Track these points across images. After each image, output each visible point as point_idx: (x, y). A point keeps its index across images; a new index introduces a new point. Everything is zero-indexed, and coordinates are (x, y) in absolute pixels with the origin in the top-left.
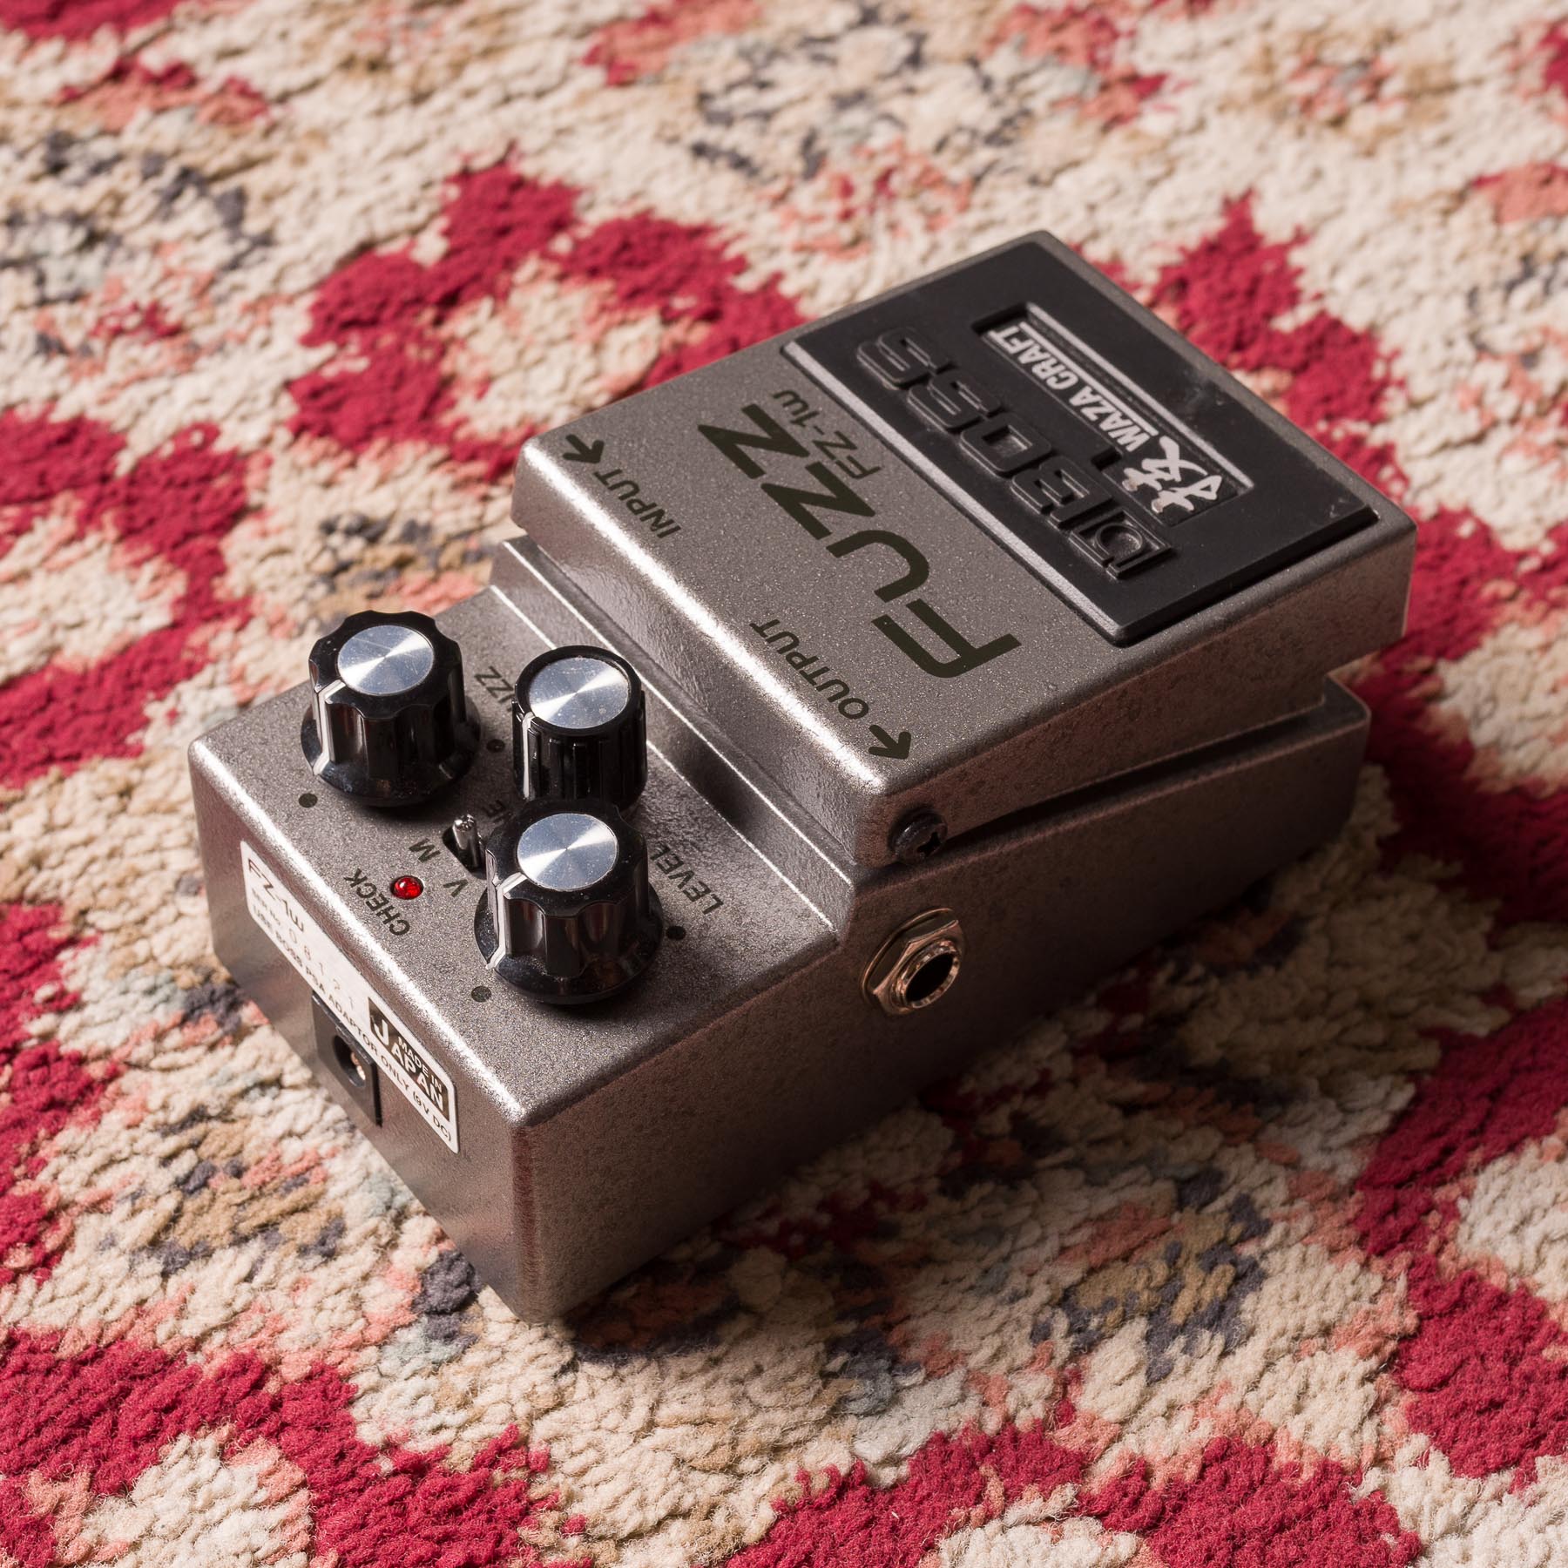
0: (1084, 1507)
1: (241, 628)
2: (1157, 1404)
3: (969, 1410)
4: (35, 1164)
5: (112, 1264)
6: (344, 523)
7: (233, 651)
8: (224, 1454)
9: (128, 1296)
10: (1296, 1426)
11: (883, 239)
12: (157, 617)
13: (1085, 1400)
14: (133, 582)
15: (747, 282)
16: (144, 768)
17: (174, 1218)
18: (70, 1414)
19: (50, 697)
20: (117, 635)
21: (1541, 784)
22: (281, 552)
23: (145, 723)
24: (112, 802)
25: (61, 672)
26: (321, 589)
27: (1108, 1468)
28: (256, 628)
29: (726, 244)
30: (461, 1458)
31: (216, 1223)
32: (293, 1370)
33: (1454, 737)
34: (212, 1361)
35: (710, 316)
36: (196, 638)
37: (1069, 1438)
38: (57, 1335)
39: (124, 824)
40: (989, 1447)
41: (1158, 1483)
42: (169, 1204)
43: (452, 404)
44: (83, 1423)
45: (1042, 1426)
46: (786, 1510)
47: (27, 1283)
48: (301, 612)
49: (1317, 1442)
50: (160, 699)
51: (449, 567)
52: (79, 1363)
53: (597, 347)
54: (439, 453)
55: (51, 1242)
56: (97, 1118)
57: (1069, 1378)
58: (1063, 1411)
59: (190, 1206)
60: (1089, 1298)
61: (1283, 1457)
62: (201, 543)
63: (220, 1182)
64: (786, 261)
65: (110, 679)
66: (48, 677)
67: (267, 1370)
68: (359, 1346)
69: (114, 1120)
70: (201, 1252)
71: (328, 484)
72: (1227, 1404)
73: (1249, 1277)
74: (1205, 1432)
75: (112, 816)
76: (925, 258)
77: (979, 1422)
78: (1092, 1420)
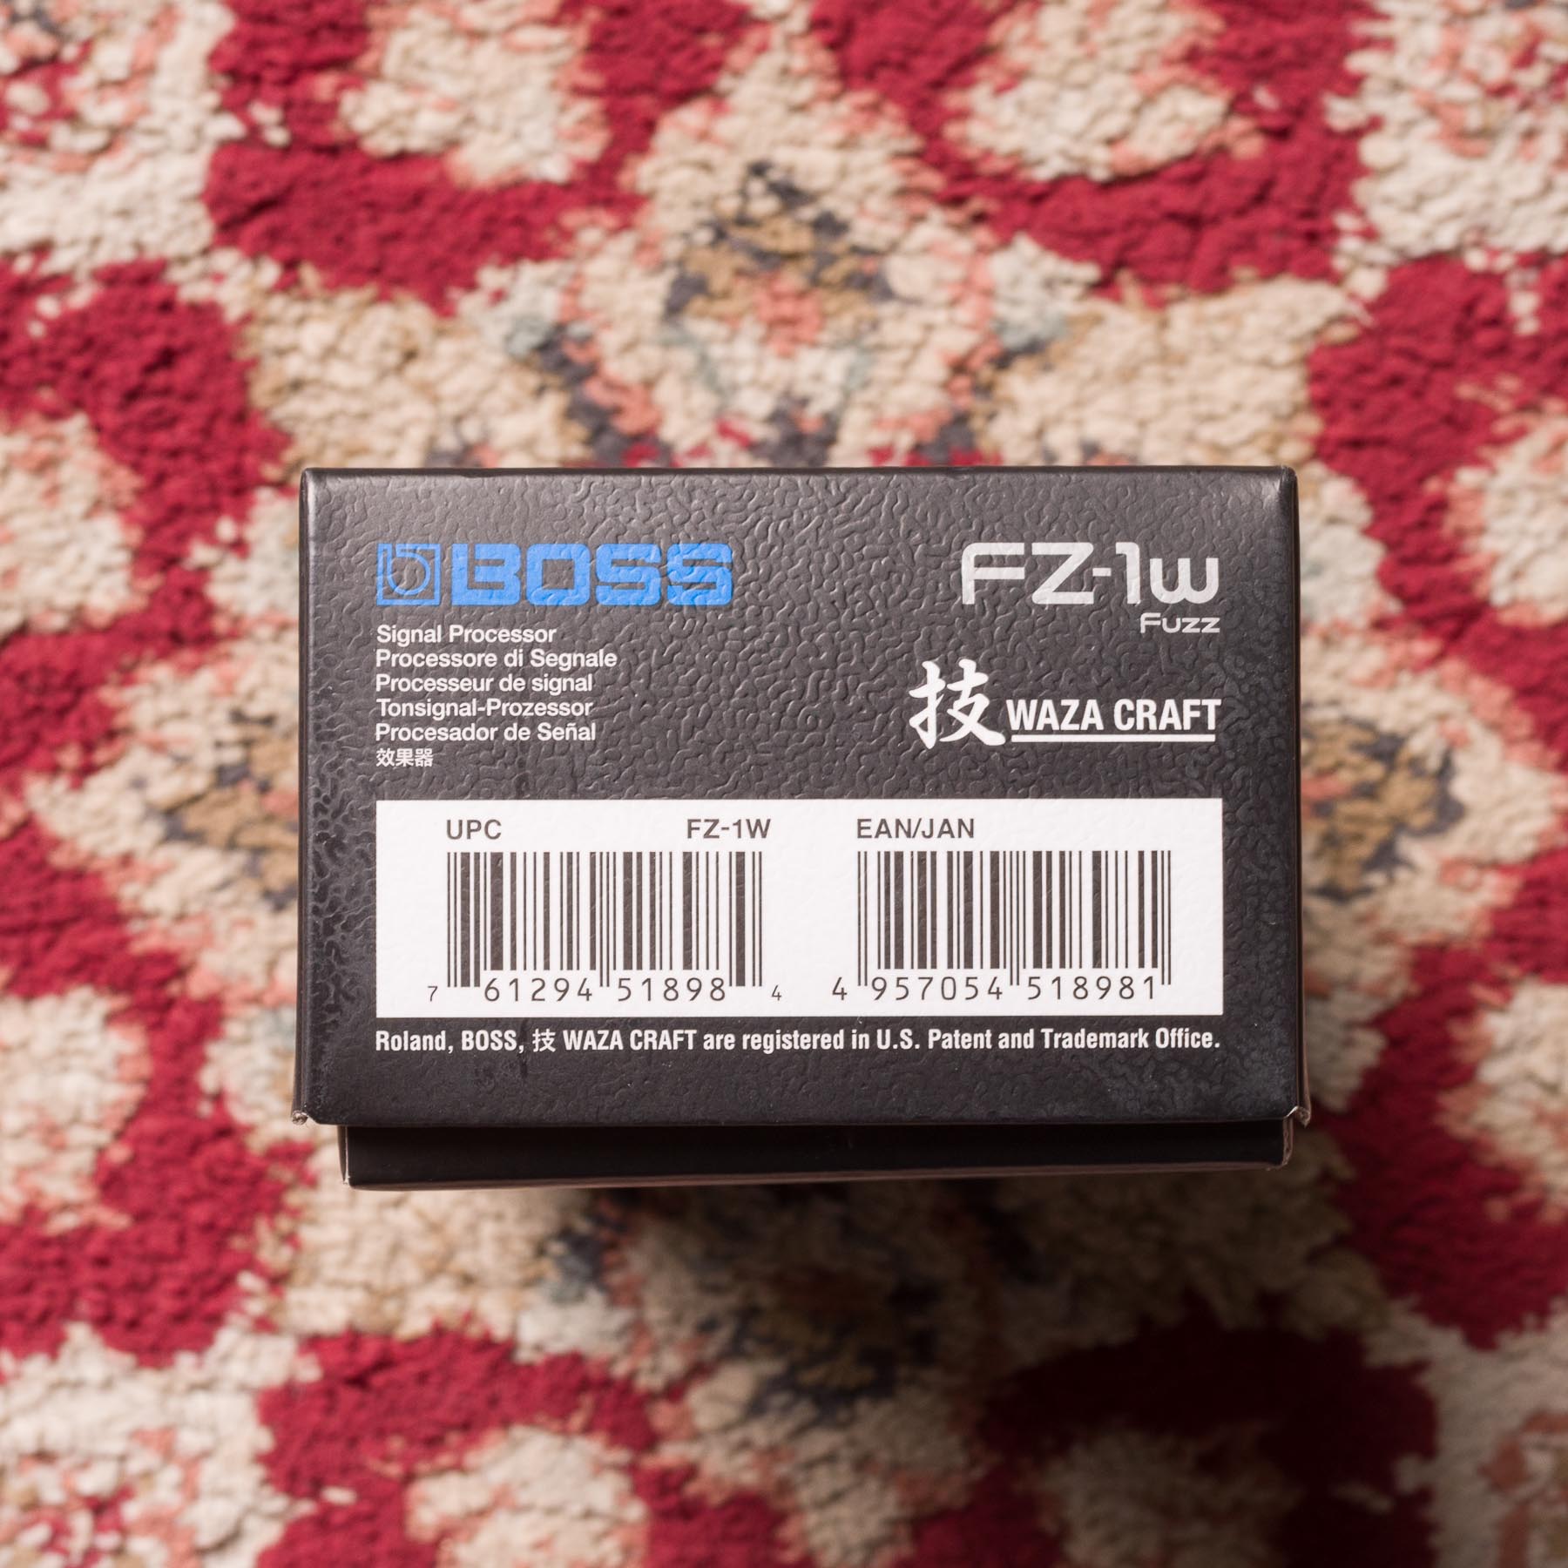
0: (631, 1469)
1: (614, 232)
2: (736, 1436)
3: (612, 1348)
4: (127, 679)
5: (130, 807)
6: (775, 176)
7: (594, 252)
8: (111, 1019)
9: (124, 842)
10: (812, 1519)
11: (1506, 145)
12: (555, 170)
13: (697, 1397)
14: (563, 109)
15: (1341, 112)
16: (440, 333)
17: (195, 799)
19: (418, 197)
20: (514, 168)
21: (1489, 1149)
22: (706, 167)
23: (471, 286)
24: (392, 358)
25: (443, 178)
26: (704, 236)
27: (670, 1454)
28: (626, 242)
29: (1367, 43)
30: (257, 1144)
31: (222, 821)
32: (197, 986)
35: (1278, 135)
36: (571, 219)
37: (662, 1416)
38: (56, 843)
39: (392, 388)
40: (606, 1383)
41: (692, 1489)
42: (199, 783)
43: (968, 84)
45: (651, 1396)
46: (439, 1332)
47: (61, 784)
48: (673, 249)
49: (816, 1540)
50: (502, 265)
51: (828, 285)
53: (1150, 98)
54: (913, 143)
55: (101, 755)
56: (194, 668)
57: (699, 1371)
58: (674, 1392)
59: (215, 796)
60: (762, 1327)
61: (789, 1531)
62: (645, 103)
63: (247, 791)
64: (1397, 109)
65: (478, 214)
66: (428, 176)
67: (180, 973)
68: (256, 1000)
69: (206, 679)
70: (195, 838)
71: (801, 108)
72: (782, 1470)
73: (882, 1388)
74: (750, 1479)
75: (383, 374)
76: (1518, 203)
77: (612, 1361)
78: (687, 1416)
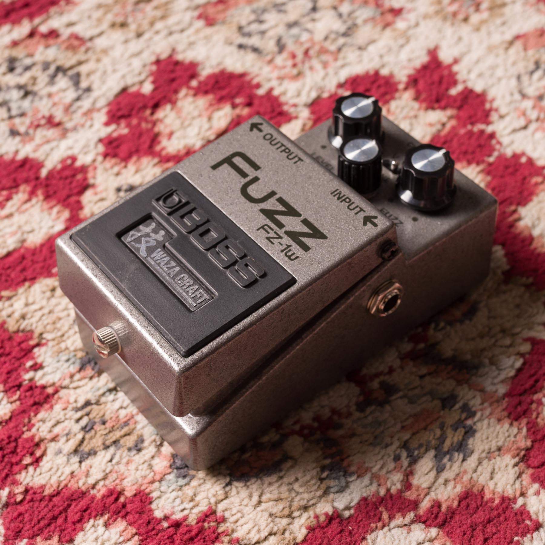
0: (418, 519)
2: (441, 480)
3: (374, 488)
4: (30, 426)
5: (61, 460)
6: (125, 187)
8: (107, 525)
9: (67, 471)
10: (491, 484)
11: (308, 73)
12: (59, 227)
13: (415, 481)
14: (50, 214)
15: (261, 92)
17: (82, 441)
18: (50, 515)
19: (23, 257)
20: (46, 234)
22: (102, 200)
24: (48, 294)
25: (27, 249)
27: (425, 504)
29: (253, 78)
30: (192, 520)
31: (97, 442)
32: (129, 493)
33: (526, 233)
34: (100, 492)
35: (249, 104)
37: (410, 495)
38: (43, 487)
39: (53, 301)
40: (382, 501)
41: (444, 508)
42: (80, 436)
43: (159, 143)
44: (55, 518)
45: (400, 492)
46: (311, 529)
47: (31, 469)
49: (499, 489)
52: (51, 497)
53: (210, 119)
54: (156, 160)
55: (38, 453)
56: (52, 407)
57: (409, 474)
58: (408, 486)
59: (88, 436)
60: (414, 444)
61: (488, 496)
62: (73, 199)
63: (97, 427)
64: (274, 83)
65: (44, 250)
66: (22, 251)
67: (120, 494)
68: (152, 482)
69: (58, 407)
70: (93, 453)
71: (118, 174)
72: (466, 478)
73: (470, 432)
74: (459, 489)
75: (49, 299)
76: (324, 79)
77: (378, 492)
78: (418, 488)
